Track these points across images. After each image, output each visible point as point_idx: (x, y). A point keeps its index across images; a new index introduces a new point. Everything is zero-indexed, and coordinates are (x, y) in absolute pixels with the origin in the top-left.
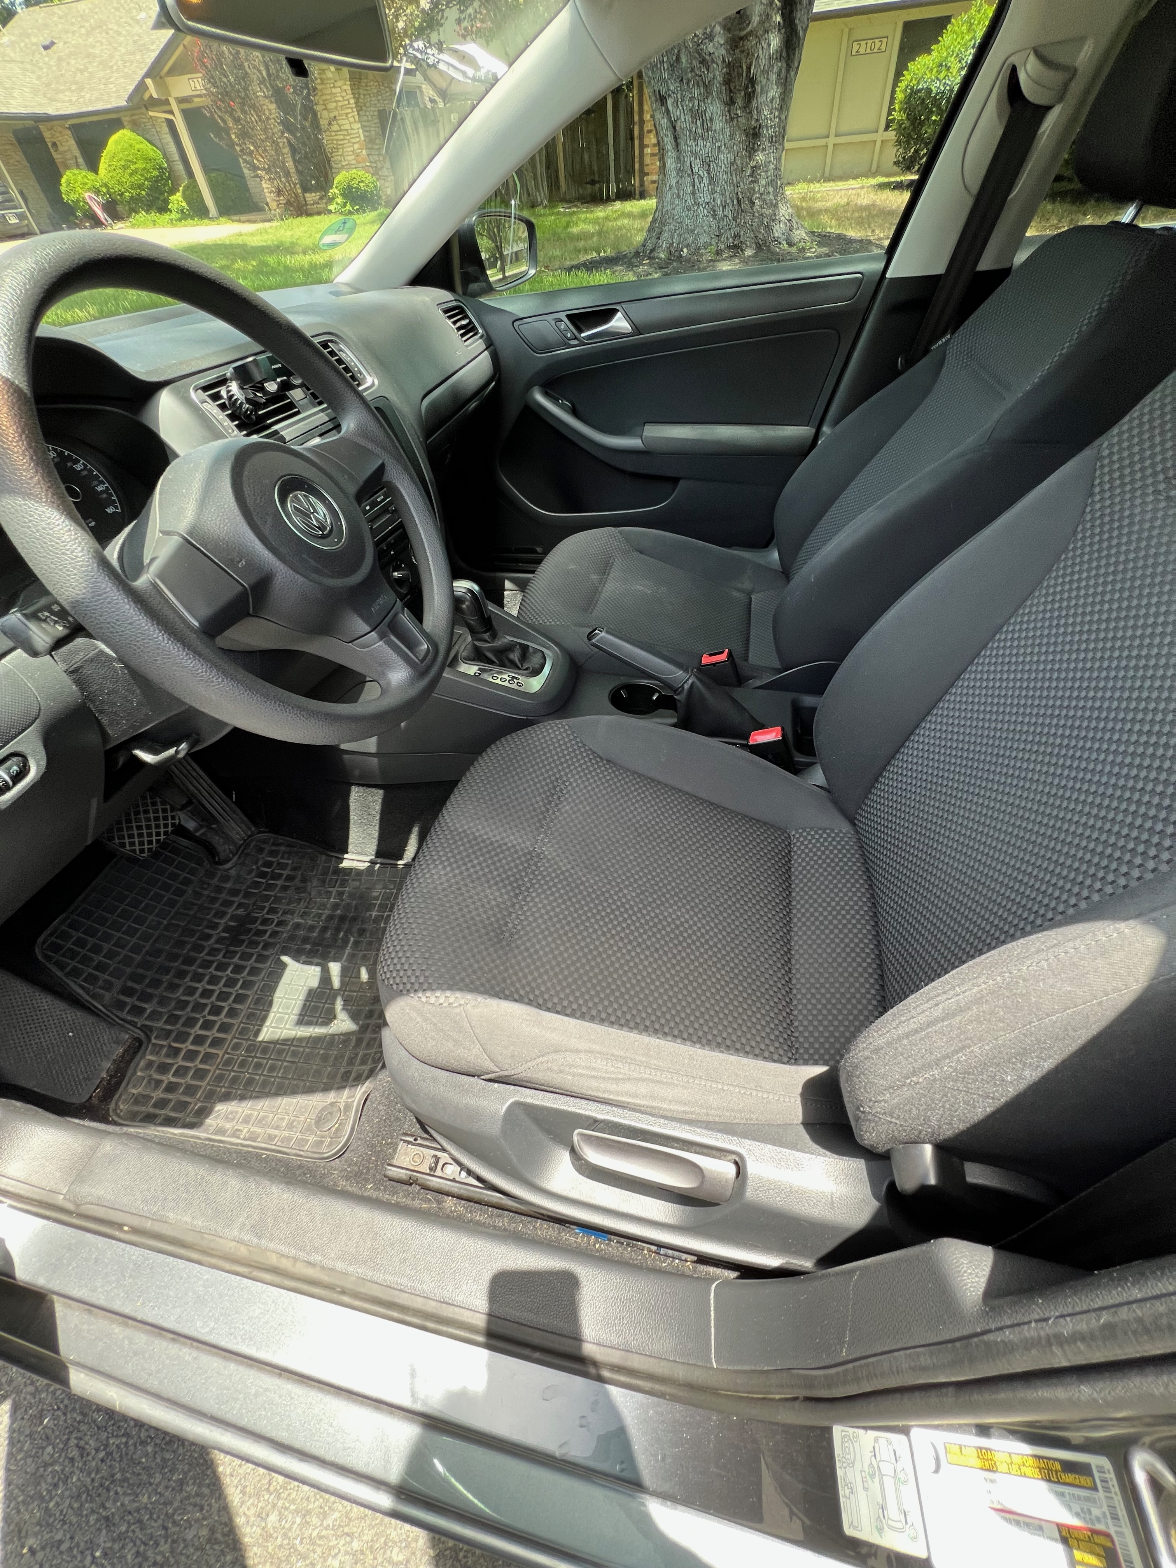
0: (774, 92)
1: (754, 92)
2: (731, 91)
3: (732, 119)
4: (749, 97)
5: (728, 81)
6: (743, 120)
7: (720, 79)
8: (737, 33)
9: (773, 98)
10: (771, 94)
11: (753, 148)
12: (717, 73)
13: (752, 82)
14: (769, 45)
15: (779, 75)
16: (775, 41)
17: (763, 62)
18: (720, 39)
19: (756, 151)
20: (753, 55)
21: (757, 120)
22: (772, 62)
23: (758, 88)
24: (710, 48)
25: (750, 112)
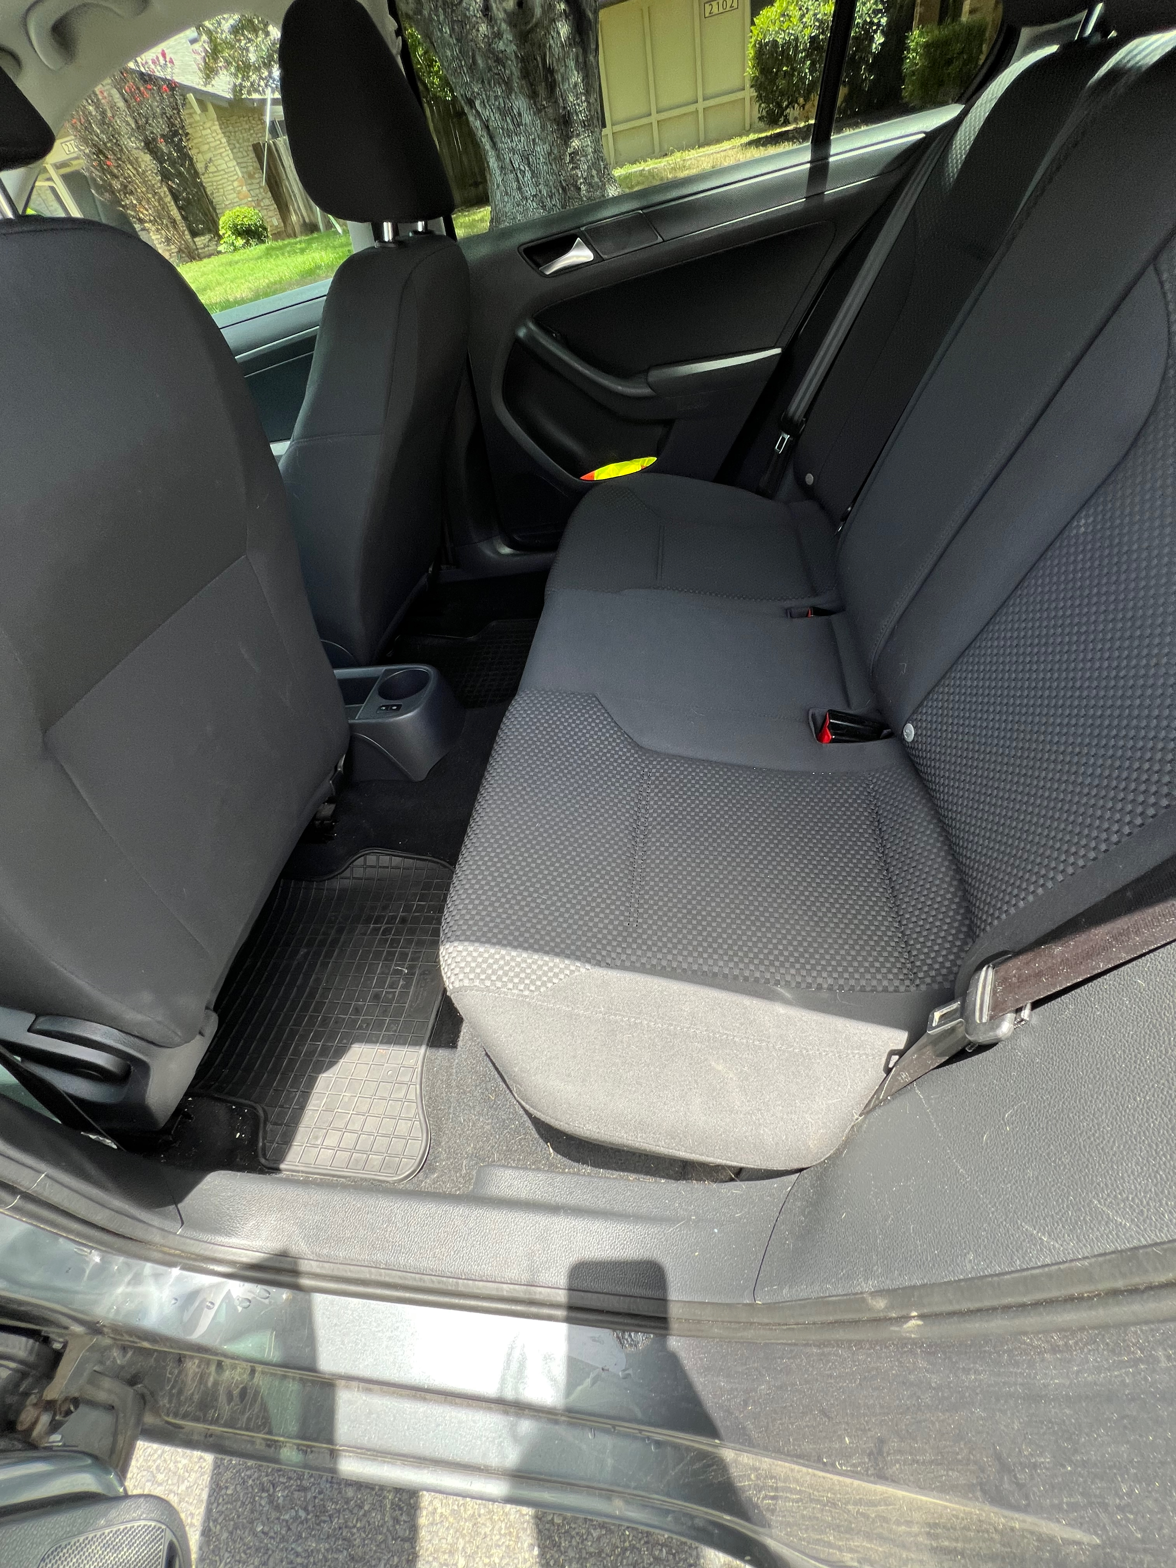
0: (576, 77)
1: (554, 80)
2: (532, 85)
3: (539, 111)
4: (552, 86)
5: (526, 74)
6: (550, 110)
7: (517, 73)
8: (523, 27)
9: (576, 85)
10: (573, 80)
11: (567, 135)
12: (513, 68)
13: (550, 71)
14: (559, 33)
15: (577, 61)
16: (564, 29)
17: (557, 51)
18: (508, 36)
19: (571, 137)
20: (545, 45)
21: (565, 108)
22: (567, 49)
23: (558, 77)
24: (501, 46)
25: (556, 102)
